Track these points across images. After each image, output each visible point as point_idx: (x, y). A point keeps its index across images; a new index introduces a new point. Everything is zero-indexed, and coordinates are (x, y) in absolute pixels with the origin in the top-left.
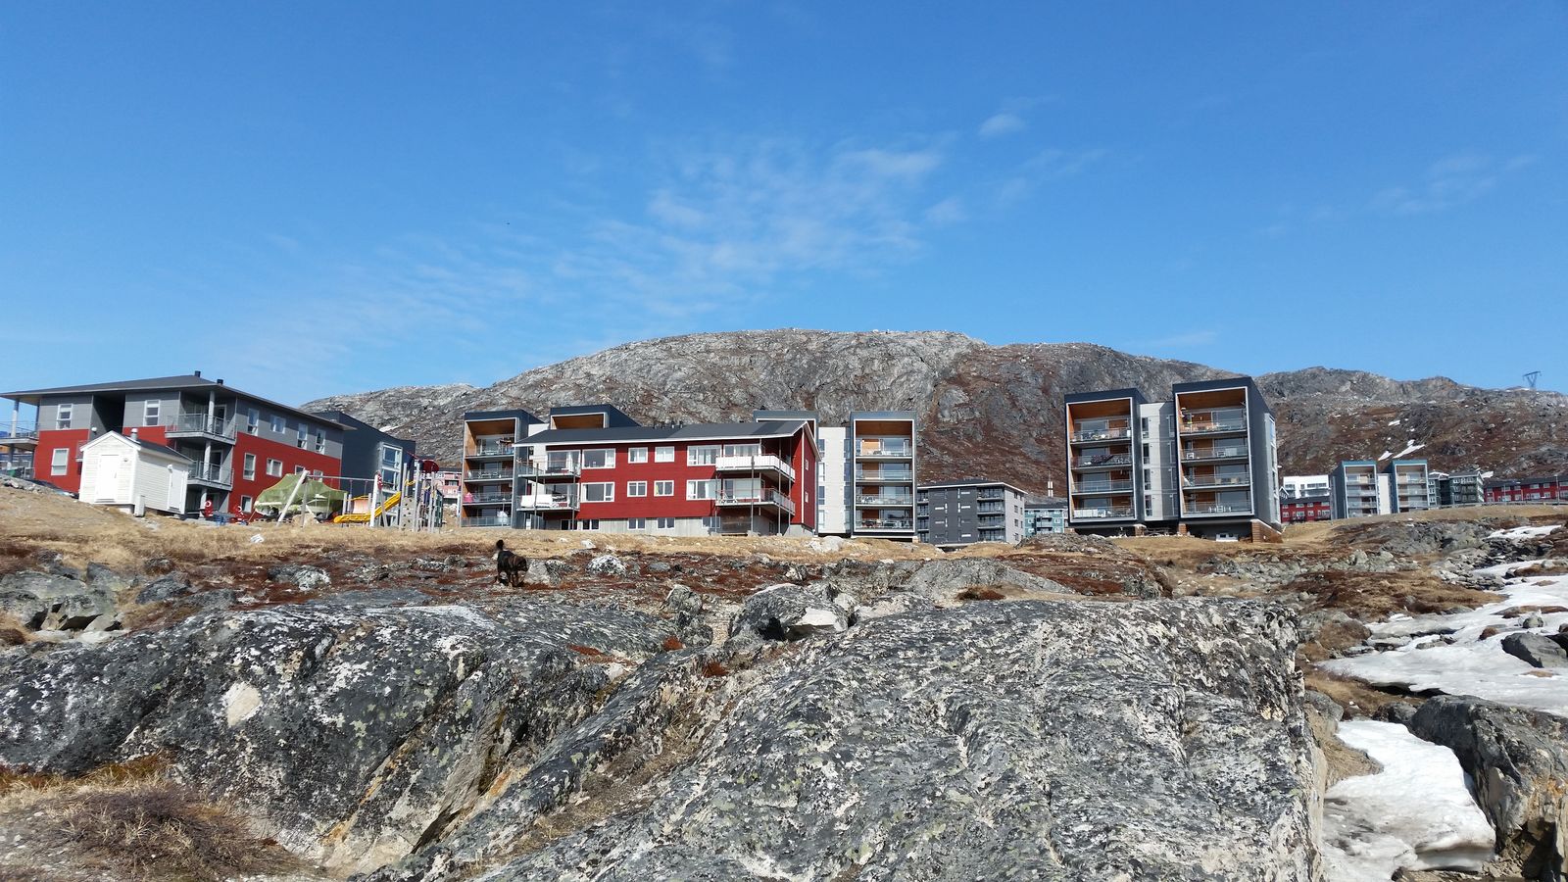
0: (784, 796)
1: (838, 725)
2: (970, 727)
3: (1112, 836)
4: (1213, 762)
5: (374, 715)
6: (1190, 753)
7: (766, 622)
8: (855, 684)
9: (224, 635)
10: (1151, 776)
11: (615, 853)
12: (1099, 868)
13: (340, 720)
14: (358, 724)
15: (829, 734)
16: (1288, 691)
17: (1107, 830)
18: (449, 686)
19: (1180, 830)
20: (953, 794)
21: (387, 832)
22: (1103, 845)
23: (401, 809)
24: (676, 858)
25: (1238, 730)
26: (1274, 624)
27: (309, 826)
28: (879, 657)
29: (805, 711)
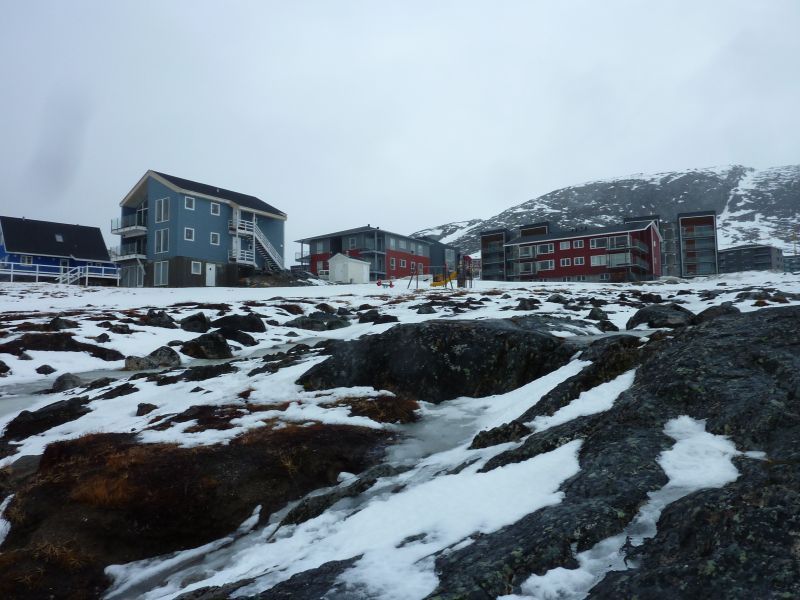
0: (678, 403)
1: (705, 370)
2: (779, 370)
5: (473, 366)
8: (710, 349)
11: (600, 424)
13: (459, 368)
14: (466, 370)
15: (700, 374)
18: (502, 353)
20: (774, 402)
24: (629, 429)
28: (722, 336)
29: (686, 363)
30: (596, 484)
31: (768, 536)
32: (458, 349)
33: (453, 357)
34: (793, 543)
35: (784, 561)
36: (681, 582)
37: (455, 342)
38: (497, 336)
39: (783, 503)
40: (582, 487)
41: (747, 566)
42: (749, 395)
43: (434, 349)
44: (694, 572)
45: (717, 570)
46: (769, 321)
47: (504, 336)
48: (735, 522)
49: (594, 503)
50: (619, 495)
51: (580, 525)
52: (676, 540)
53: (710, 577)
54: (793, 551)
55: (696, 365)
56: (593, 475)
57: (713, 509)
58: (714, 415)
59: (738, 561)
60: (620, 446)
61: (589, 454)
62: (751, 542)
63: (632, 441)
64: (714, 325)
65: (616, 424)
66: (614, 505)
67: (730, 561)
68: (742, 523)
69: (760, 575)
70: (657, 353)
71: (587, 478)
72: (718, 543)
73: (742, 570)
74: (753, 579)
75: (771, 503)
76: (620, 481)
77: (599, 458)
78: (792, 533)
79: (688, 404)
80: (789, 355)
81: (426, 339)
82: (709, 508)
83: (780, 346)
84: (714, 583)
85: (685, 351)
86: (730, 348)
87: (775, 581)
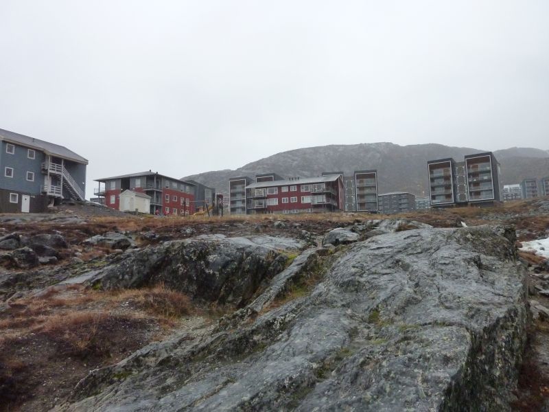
0: (352, 291)
1: (368, 270)
2: (410, 269)
3: (461, 299)
5: (221, 269)
7: (334, 240)
8: (371, 257)
9: (176, 247)
11: (303, 306)
13: (211, 272)
17: (459, 298)
18: (241, 260)
20: (408, 289)
21: (227, 304)
22: (458, 302)
23: (230, 298)
24: (321, 310)
27: (205, 303)
28: (378, 248)
29: (357, 265)
30: (300, 347)
31: (403, 374)
32: (211, 258)
33: (207, 264)
34: (416, 377)
35: (411, 389)
36: (351, 408)
37: (208, 254)
38: (238, 249)
39: (411, 352)
40: (291, 349)
41: (390, 394)
42: (393, 285)
43: (194, 258)
44: (359, 400)
45: (373, 397)
46: (405, 239)
47: (243, 249)
48: (383, 366)
49: (298, 360)
50: (314, 354)
51: (288, 376)
52: (349, 381)
53: (368, 403)
54: (416, 382)
55: (362, 267)
56: (297, 341)
57: (370, 359)
58: (373, 298)
59: (386, 392)
60: (315, 321)
61: (296, 327)
62: (393, 378)
63: (323, 317)
64: (373, 241)
65: (313, 306)
66: (312, 360)
67: (381, 392)
68: (388, 366)
69: (398, 399)
70: (339, 259)
71: (294, 343)
72: (374, 381)
73: (387, 397)
74: (393, 402)
75: (405, 353)
76: (315, 344)
77: (302, 330)
78: (416, 370)
79: (357, 292)
80: (415, 260)
81: (189, 252)
82: (368, 358)
83: (411, 254)
84: (370, 406)
85: (356, 257)
86: (382, 255)
87: (406, 401)
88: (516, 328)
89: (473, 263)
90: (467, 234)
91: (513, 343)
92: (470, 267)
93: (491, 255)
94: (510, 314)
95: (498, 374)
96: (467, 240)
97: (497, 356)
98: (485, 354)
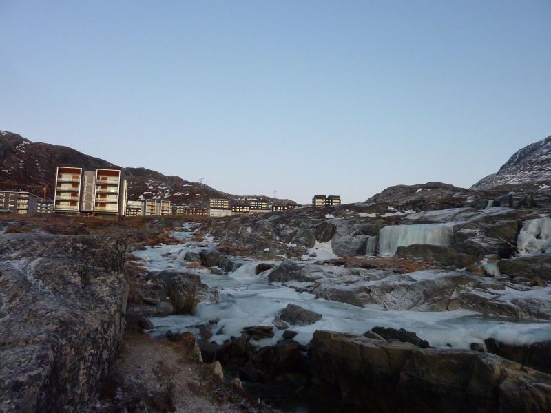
3: (53, 313)
4: (93, 288)
6: (86, 286)
10: (70, 294)
12: (47, 324)
16: (120, 266)
17: (52, 311)
19: (79, 310)
22: (50, 317)
25: (103, 278)
26: (119, 245)
88: (107, 340)
89: (77, 274)
90: (78, 243)
91: (101, 355)
92: (73, 277)
93: (99, 266)
94: (103, 326)
95: (79, 392)
96: (76, 249)
97: (82, 372)
98: (69, 372)
